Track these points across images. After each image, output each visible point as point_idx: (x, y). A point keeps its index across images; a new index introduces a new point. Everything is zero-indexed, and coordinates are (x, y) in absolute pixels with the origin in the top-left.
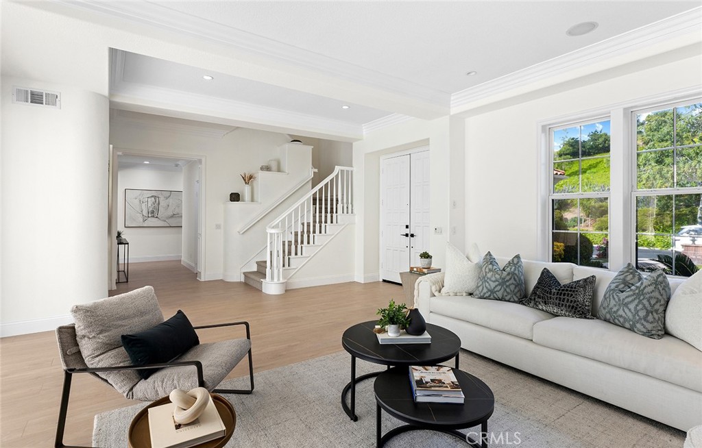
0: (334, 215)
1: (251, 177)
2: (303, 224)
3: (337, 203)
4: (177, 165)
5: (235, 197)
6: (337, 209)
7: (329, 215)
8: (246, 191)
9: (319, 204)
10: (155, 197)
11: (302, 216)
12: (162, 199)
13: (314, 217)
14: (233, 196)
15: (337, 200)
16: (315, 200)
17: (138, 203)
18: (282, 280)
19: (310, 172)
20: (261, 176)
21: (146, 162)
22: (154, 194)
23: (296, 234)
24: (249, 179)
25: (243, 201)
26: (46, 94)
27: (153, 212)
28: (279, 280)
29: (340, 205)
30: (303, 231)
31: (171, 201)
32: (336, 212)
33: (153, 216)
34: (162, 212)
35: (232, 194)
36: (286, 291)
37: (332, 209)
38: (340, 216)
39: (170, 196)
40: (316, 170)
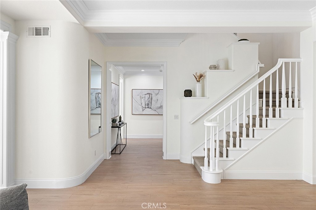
0: (277, 109)
1: (201, 76)
2: (248, 117)
3: (280, 97)
4: (161, 71)
5: (188, 93)
6: (280, 102)
7: (271, 109)
8: (197, 88)
9: (266, 98)
10: (149, 94)
11: (248, 110)
12: (153, 95)
13: (261, 110)
14: (186, 92)
15: (280, 93)
16: (261, 94)
17: (140, 98)
18: (217, 171)
19: (256, 67)
20: (210, 75)
21: (143, 71)
22: (149, 92)
23: (241, 126)
24: (200, 78)
25: (195, 96)
26: (44, 28)
27: (148, 105)
28: (214, 170)
29: (284, 99)
30: (249, 124)
31: (159, 96)
32: (280, 106)
33: (148, 107)
34: (154, 105)
35: (185, 91)
36: (222, 181)
37: (274, 102)
38: (285, 110)
39: (158, 93)
40: (263, 65)
